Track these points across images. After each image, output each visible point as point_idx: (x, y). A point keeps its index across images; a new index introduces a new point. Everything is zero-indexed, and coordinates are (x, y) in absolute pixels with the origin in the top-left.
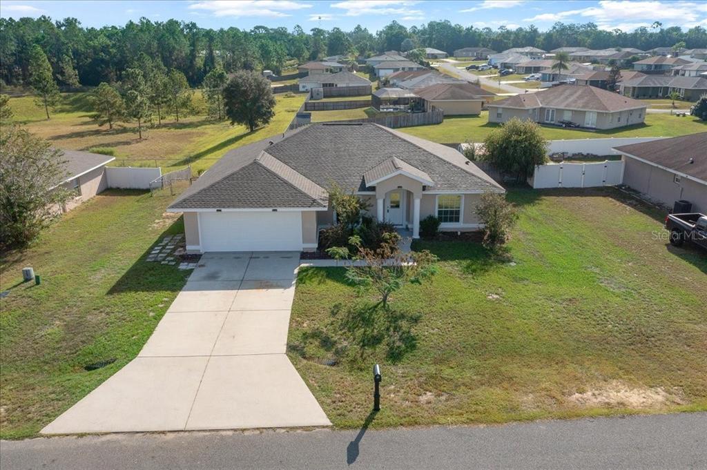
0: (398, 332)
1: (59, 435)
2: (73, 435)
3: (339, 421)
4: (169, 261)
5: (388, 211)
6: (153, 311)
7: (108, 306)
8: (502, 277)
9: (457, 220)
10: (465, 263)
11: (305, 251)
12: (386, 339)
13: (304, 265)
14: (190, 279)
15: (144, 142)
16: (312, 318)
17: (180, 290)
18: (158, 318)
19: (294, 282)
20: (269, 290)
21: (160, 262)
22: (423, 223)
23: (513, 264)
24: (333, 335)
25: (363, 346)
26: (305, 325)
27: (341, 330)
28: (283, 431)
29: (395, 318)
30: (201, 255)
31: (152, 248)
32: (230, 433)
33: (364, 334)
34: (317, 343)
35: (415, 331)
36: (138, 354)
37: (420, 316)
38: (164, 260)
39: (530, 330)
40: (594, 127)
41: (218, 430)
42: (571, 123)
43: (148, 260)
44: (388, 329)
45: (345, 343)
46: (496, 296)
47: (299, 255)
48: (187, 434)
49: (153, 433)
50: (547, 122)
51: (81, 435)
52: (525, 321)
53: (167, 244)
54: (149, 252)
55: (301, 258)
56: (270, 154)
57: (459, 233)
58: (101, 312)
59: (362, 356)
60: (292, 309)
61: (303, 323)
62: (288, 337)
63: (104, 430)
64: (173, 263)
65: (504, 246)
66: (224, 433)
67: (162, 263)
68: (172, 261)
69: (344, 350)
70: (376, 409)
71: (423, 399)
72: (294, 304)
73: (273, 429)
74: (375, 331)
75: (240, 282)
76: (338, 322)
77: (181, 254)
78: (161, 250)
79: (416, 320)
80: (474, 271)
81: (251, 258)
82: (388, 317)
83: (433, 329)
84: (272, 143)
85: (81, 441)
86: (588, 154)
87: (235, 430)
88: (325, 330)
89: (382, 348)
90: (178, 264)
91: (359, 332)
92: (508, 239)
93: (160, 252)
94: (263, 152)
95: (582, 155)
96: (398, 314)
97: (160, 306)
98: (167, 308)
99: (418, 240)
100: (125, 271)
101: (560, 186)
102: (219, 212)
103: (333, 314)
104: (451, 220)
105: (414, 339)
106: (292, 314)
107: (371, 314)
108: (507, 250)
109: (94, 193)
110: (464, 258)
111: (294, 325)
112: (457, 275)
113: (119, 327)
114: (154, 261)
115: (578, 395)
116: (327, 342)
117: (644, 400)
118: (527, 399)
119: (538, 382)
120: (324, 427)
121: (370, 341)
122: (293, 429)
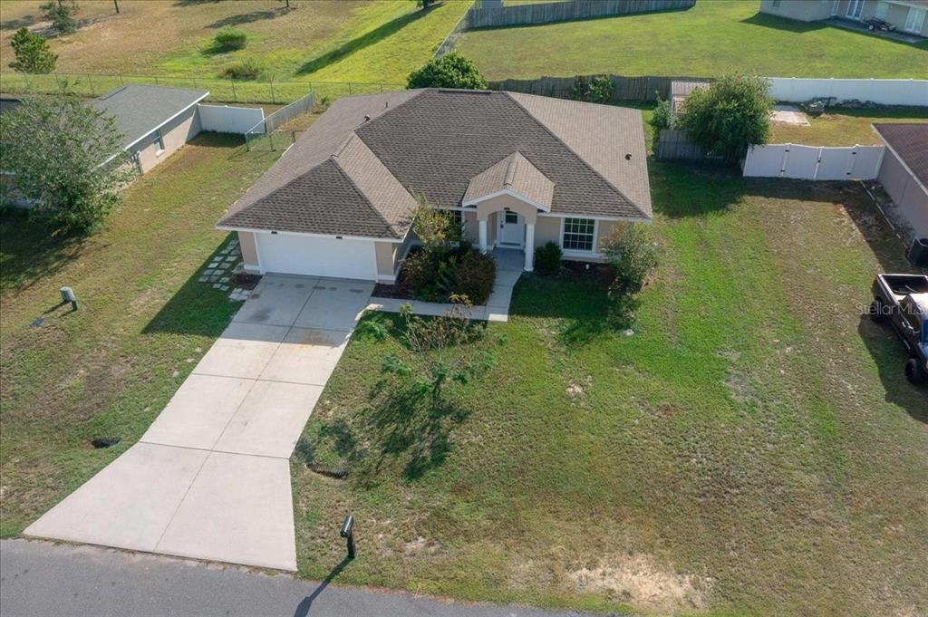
0: (434, 434)
1: (39, 539)
2: (51, 540)
3: (303, 574)
4: (223, 284)
5: (502, 226)
6: (178, 369)
7: (137, 354)
8: (602, 355)
9: (589, 247)
10: (568, 324)
11: (381, 283)
12: (417, 444)
13: (372, 307)
14: (236, 317)
15: (292, 12)
16: (343, 402)
17: (218, 337)
18: (179, 381)
19: (349, 336)
20: (316, 346)
21: (213, 284)
22: (539, 252)
23: (629, 333)
24: (357, 431)
25: (385, 452)
26: (331, 413)
27: (369, 424)
28: (247, 570)
29: (439, 410)
30: (261, 277)
31: (211, 259)
32: (194, 564)
33: (394, 433)
34: (332, 443)
35: (454, 436)
36: (140, 438)
37: (469, 413)
38: (217, 282)
39: (590, 454)
40: (918, 32)
41: (184, 558)
42: (883, 23)
43: (201, 280)
44: (423, 429)
45: (367, 444)
46: (578, 389)
47: (372, 288)
48: (154, 558)
49: (124, 550)
50: (849, 17)
51: (59, 542)
52: (592, 437)
53: (229, 254)
54: (205, 267)
55: (373, 295)
56: (361, 138)
57: (587, 266)
58: (127, 361)
59: (377, 468)
60: (327, 386)
61: (329, 410)
62: (304, 431)
63: (80, 539)
64: (225, 288)
65: (635, 297)
66: (188, 563)
67: (216, 286)
68: (226, 284)
69: (362, 454)
70: (351, 556)
71: (411, 547)
72: (332, 376)
73: (238, 566)
74: (408, 429)
75: (287, 329)
76: (371, 410)
77: (239, 272)
78: (220, 263)
79: (461, 418)
80: (573, 340)
81: (315, 288)
82: (433, 409)
83: (476, 436)
84: (368, 119)
85: (59, 550)
86: (868, 102)
87: (200, 561)
88: (349, 423)
89: (406, 456)
90: (230, 290)
91: (389, 429)
92: (647, 284)
93: (217, 268)
94: (353, 134)
95: (859, 103)
96: (445, 405)
97: (189, 361)
98: (194, 364)
99: (531, 273)
100: (171, 295)
101: (782, 175)
102: (275, 235)
103: (372, 396)
104: (581, 247)
105: (446, 450)
106: (323, 393)
107: (414, 403)
108: (634, 306)
109: (183, 142)
110: (569, 316)
111: (319, 411)
112: (549, 345)
113: (138, 389)
114: (207, 282)
115: (585, 571)
116: (345, 443)
117: (658, 592)
118: (522, 568)
119: (550, 543)
120: (288, 572)
121: (396, 445)
122: (257, 569)
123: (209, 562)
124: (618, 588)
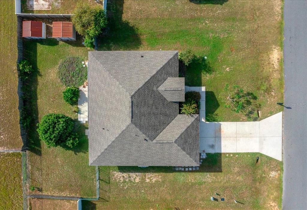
1: (282, 157)
2: (282, 155)
3: (283, 110)
6: (235, 156)
10: (204, 72)
12: (248, 99)
13: (204, 121)
14: (213, 152)
16: (240, 117)
18: (239, 154)
19: (216, 123)
20: (222, 129)
23: (206, 58)
24: (247, 111)
25: (251, 105)
27: (245, 110)
32: (283, 128)
33: (246, 104)
34: (252, 115)
35: (245, 92)
36: (258, 153)
41: (282, 131)
43: (198, 169)
45: (250, 109)
46: (228, 69)
48: (283, 136)
49: (282, 142)
51: (282, 153)
60: (236, 122)
61: (243, 119)
62: (251, 121)
63: (281, 151)
66: (283, 130)
69: (252, 109)
71: (274, 95)
72: (232, 121)
73: (283, 121)
75: (216, 138)
76: (241, 110)
85: (284, 153)
87: (282, 128)
88: (245, 114)
89: (252, 101)
97: (232, 155)
98: (233, 153)
105: (249, 93)
106: (239, 122)
108: (195, 57)
110: (201, 72)
115: (274, 65)
116: (251, 113)
117: (277, 54)
118: (276, 75)
119: (269, 71)
120: (283, 113)
121: (249, 103)
122: (283, 118)
123: (283, 126)
124: (277, 60)
